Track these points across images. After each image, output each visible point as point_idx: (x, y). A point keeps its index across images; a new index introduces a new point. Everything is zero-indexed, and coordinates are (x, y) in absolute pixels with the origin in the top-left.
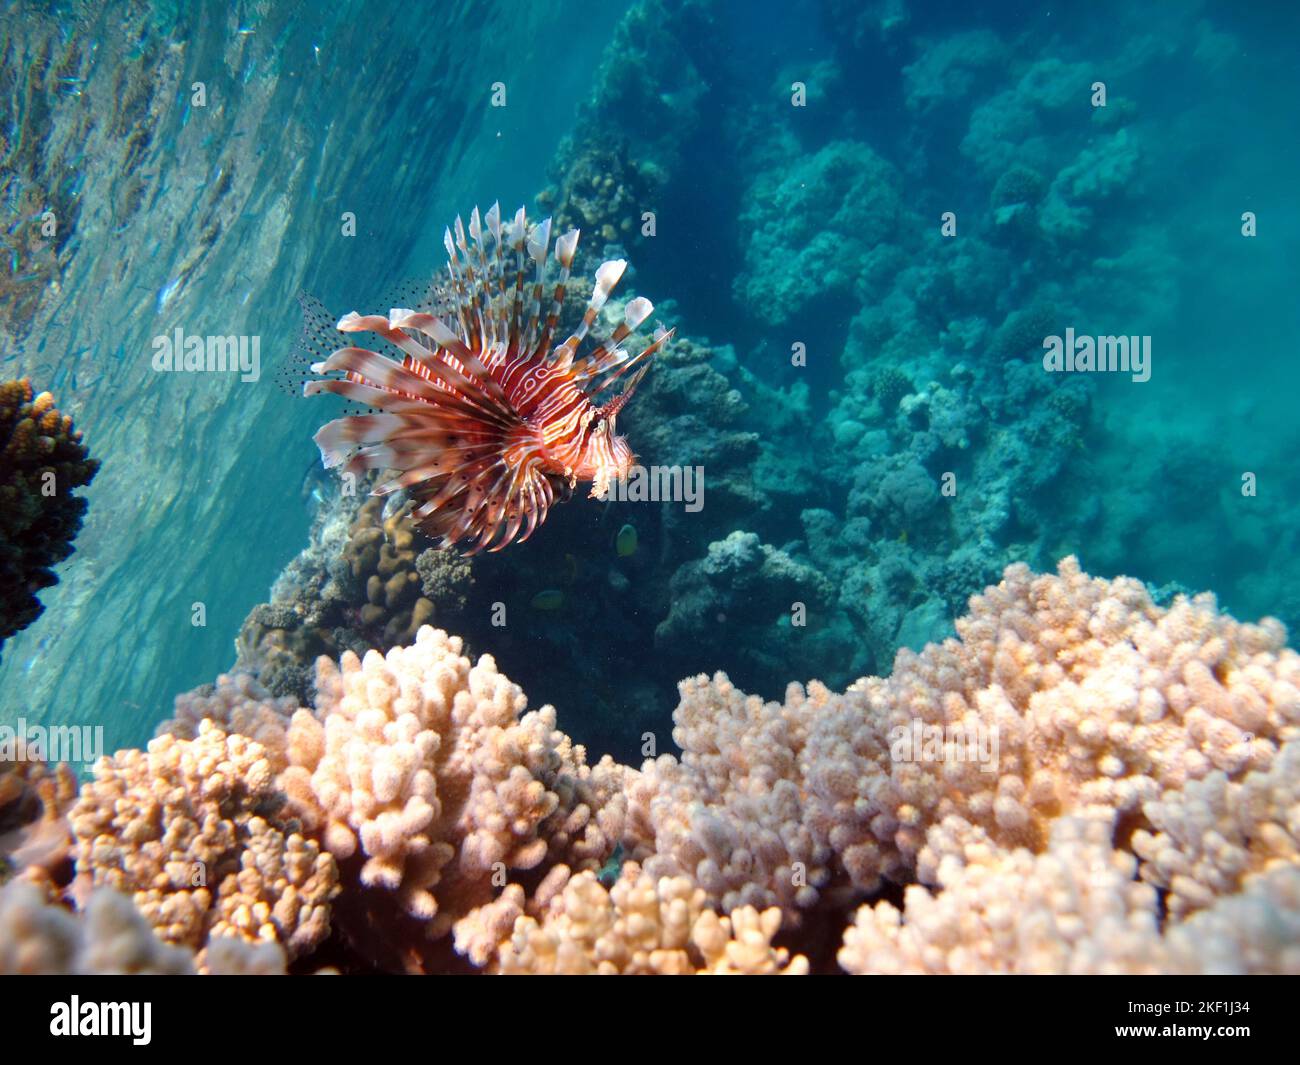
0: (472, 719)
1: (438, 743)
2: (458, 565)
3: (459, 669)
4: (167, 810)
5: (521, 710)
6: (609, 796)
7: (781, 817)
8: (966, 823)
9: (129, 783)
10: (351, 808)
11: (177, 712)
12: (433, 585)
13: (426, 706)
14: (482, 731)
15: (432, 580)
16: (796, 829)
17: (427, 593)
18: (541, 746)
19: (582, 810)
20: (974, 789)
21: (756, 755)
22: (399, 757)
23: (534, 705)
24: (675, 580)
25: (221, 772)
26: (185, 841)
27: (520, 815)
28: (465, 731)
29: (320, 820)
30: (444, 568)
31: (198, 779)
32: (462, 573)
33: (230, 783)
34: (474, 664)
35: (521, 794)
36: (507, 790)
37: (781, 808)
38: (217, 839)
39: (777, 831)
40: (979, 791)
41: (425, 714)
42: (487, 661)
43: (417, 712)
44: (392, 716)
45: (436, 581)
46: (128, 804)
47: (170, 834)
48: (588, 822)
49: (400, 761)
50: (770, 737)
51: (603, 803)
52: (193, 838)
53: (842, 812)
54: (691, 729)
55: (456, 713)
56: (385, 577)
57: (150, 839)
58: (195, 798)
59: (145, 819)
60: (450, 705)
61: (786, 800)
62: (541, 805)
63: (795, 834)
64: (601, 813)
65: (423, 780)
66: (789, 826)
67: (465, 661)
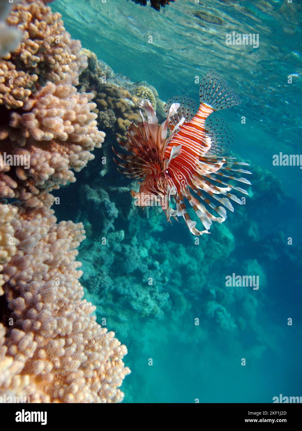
0: (72, 152)
1: (63, 140)
2: (109, 123)
3: (90, 147)
4: (42, 42)
5: (75, 170)
6: (42, 201)
7: (35, 267)
8: (34, 350)
9: (51, 26)
10: (40, 109)
11: (74, 40)
12: (103, 115)
13: (77, 135)
14: (67, 156)
15: (105, 115)
16: (31, 274)
17: (100, 112)
18: (62, 178)
19: (37, 192)
20: (48, 351)
21: (57, 255)
22: (59, 127)
23: (76, 174)
24: (103, 191)
25: (56, 63)
26: (29, 49)
27: (36, 171)
28: (67, 149)
29: (35, 97)
30: (108, 118)
31: (53, 54)
32: (106, 124)
33: (52, 66)
34: (92, 152)
35: (44, 172)
36: (46, 167)
37: (38, 267)
38: (30, 61)
39: (30, 266)
40: (47, 353)
41: (74, 135)
42: (93, 157)
43: (75, 132)
44: (73, 123)
45: (104, 116)
46: (44, 27)
47: (32, 42)
48: (33, 194)
49: (58, 128)
50: (64, 259)
51: (39, 198)
52: (31, 52)
53: (37, 297)
54: (65, 228)
55: (74, 146)
56: (106, 99)
57: (30, 34)
58: (45, 53)
59: (38, 33)
60: (77, 144)
61: (41, 269)
62: (40, 179)
63: (29, 274)
64: (36, 198)
65: (51, 136)
66: (32, 272)
67: (93, 149)
